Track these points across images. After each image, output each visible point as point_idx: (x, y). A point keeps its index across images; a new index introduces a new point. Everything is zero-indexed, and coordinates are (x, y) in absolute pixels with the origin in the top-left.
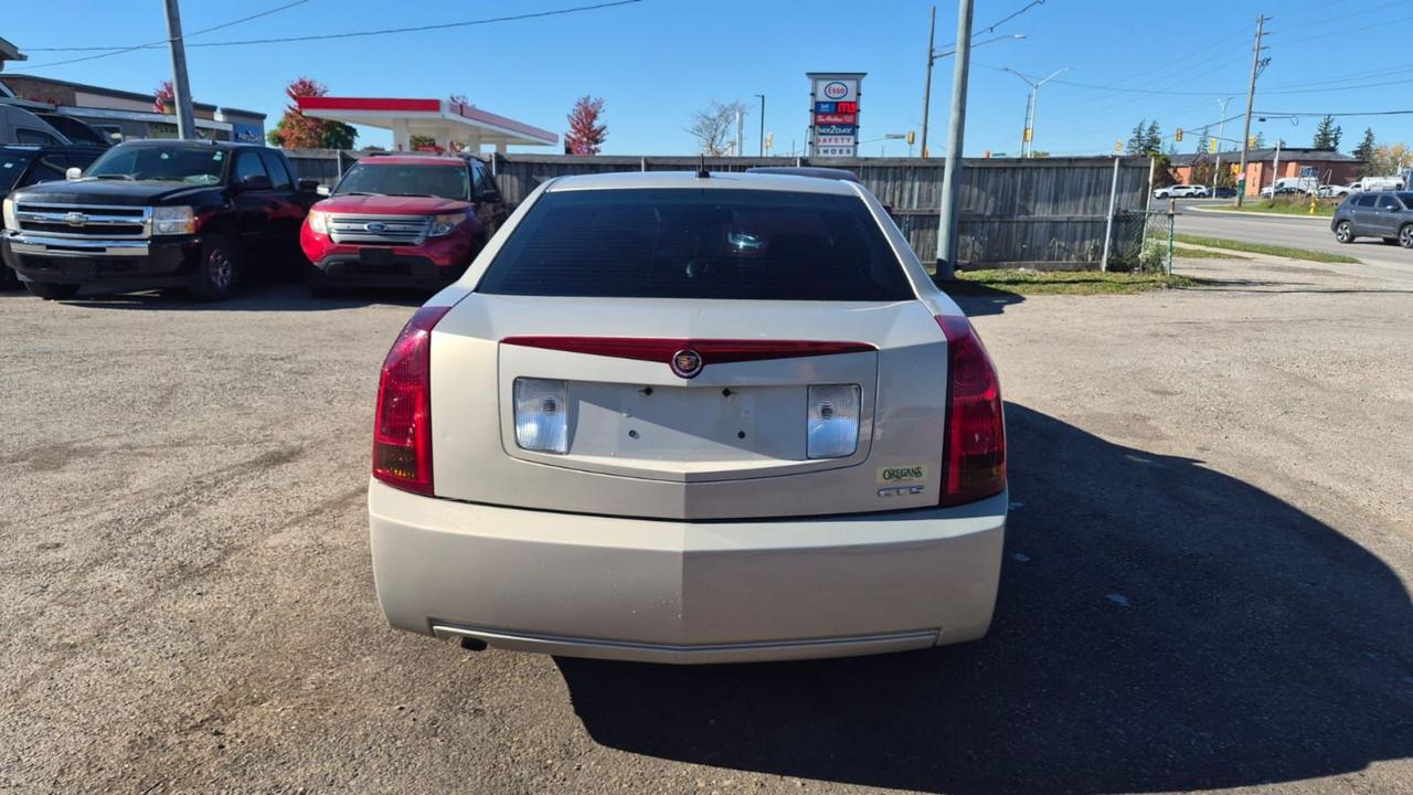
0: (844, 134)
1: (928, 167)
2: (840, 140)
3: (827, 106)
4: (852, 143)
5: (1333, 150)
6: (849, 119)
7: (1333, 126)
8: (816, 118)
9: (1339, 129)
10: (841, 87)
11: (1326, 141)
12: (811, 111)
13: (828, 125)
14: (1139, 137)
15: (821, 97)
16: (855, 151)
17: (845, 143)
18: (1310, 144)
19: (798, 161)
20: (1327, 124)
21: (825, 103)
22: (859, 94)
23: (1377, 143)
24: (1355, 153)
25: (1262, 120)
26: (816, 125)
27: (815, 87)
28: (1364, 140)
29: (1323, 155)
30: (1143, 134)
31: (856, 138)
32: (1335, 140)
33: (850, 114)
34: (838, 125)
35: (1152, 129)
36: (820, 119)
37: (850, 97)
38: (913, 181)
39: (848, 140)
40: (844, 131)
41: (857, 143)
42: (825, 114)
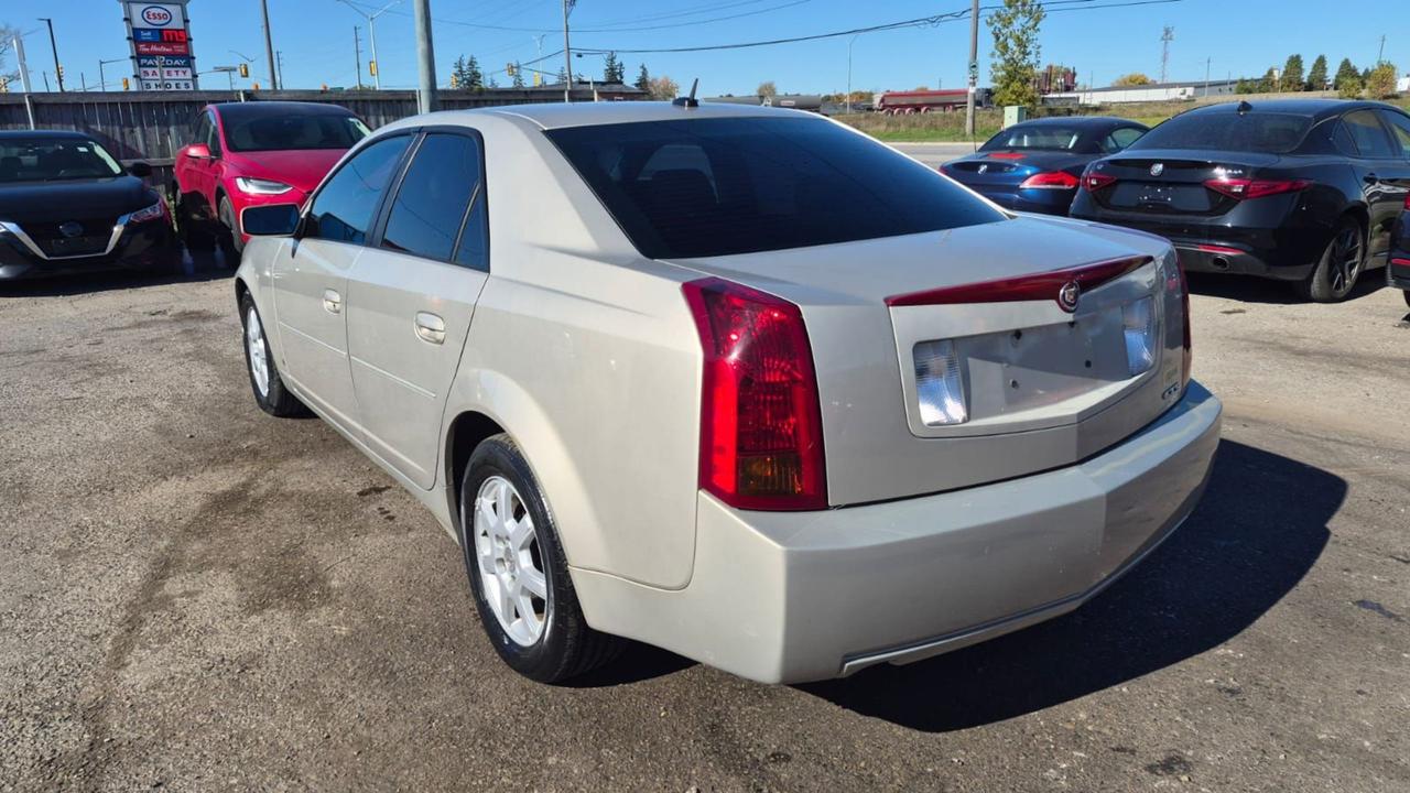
0: (177, 66)
1: (391, 101)
2: (174, 73)
3: (149, 34)
4: (189, 75)
5: (621, 83)
6: (180, 49)
7: (617, 62)
8: (137, 48)
9: (621, 65)
10: (162, 12)
11: (614, 76)
12: (129, 38)
13: (152, 55)
14: (461, 71)
15: (139, 22)
16: (195, 85)
17: (181, 76)
18: (602, 78)
19: (242, 95)
20: (612, 60)
21: (146, 30)
22: (186, 21)
23: (650, 77)
24: (637, 85)
25: (580, 56)
26: (138, 57)
27: (128, 11)
28: (641, 75)
29: (616, 88)
30: (464, 68)
31: (193, 70)
32: (620, 73)
33: (181, 43)
34: (167, 55)
35: (472, 63)
36: (143, 48)
37: (177, 24)
38: (377, 116)
39: (184, 73)
40: (177, 62)
41: (195, 76)
42: (148, 43)
